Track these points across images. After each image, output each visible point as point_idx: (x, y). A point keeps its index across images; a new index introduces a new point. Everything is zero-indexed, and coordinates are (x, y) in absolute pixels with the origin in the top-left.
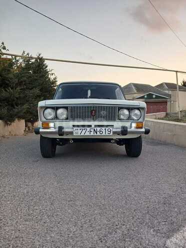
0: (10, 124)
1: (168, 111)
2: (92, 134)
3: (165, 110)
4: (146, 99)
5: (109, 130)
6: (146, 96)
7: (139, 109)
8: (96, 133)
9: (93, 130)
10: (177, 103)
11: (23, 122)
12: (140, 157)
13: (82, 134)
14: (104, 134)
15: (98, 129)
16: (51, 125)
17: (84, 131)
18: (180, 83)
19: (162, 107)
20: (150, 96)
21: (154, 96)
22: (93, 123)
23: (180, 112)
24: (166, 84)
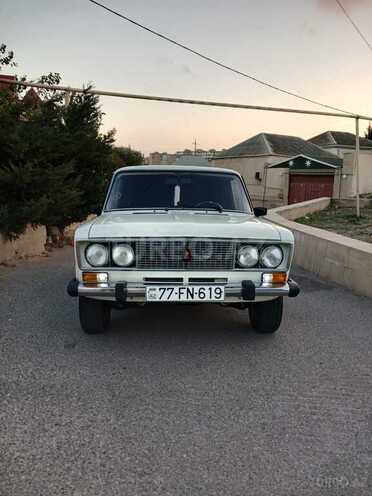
0: (16, 238)
1: (336, 196)
2: (184, 298)
3: (328, 192)
4: (292, 168)
5: (218, 291)
6: (291, 163)
7: (278, 245)
8: (192, 296)
9: (185, 291)
10: (355, 177)
11: (42, 231)
12: (277, 332)
13: (164, 299)
14: (207, 299)
15: (197, 289)
16: (102, 277)
17: (167, 293)
18: (363, 133)
19: (323, 185)
20: (300, 162)
21: (308, 163)
22: (186, 275)
23: (361, 196)
24: (333, 133)
